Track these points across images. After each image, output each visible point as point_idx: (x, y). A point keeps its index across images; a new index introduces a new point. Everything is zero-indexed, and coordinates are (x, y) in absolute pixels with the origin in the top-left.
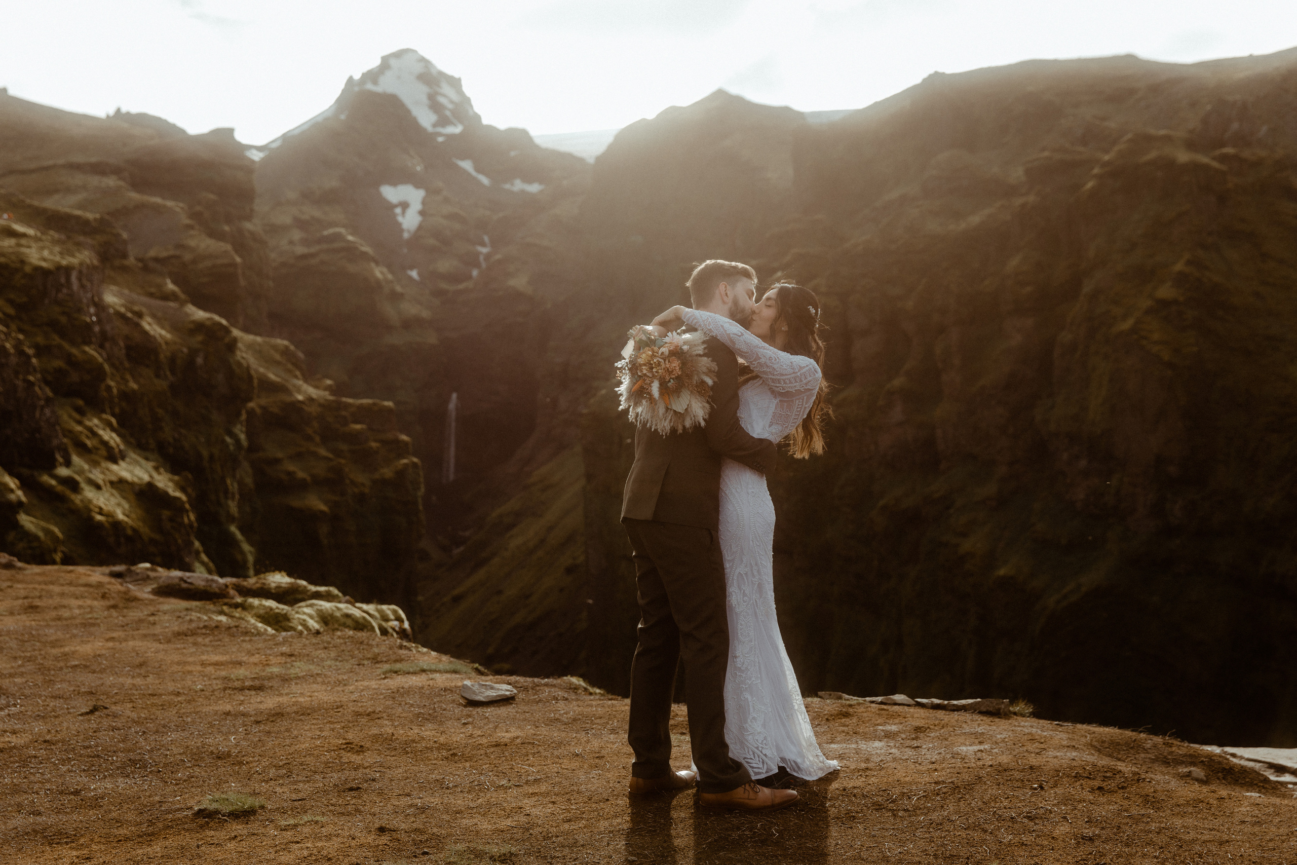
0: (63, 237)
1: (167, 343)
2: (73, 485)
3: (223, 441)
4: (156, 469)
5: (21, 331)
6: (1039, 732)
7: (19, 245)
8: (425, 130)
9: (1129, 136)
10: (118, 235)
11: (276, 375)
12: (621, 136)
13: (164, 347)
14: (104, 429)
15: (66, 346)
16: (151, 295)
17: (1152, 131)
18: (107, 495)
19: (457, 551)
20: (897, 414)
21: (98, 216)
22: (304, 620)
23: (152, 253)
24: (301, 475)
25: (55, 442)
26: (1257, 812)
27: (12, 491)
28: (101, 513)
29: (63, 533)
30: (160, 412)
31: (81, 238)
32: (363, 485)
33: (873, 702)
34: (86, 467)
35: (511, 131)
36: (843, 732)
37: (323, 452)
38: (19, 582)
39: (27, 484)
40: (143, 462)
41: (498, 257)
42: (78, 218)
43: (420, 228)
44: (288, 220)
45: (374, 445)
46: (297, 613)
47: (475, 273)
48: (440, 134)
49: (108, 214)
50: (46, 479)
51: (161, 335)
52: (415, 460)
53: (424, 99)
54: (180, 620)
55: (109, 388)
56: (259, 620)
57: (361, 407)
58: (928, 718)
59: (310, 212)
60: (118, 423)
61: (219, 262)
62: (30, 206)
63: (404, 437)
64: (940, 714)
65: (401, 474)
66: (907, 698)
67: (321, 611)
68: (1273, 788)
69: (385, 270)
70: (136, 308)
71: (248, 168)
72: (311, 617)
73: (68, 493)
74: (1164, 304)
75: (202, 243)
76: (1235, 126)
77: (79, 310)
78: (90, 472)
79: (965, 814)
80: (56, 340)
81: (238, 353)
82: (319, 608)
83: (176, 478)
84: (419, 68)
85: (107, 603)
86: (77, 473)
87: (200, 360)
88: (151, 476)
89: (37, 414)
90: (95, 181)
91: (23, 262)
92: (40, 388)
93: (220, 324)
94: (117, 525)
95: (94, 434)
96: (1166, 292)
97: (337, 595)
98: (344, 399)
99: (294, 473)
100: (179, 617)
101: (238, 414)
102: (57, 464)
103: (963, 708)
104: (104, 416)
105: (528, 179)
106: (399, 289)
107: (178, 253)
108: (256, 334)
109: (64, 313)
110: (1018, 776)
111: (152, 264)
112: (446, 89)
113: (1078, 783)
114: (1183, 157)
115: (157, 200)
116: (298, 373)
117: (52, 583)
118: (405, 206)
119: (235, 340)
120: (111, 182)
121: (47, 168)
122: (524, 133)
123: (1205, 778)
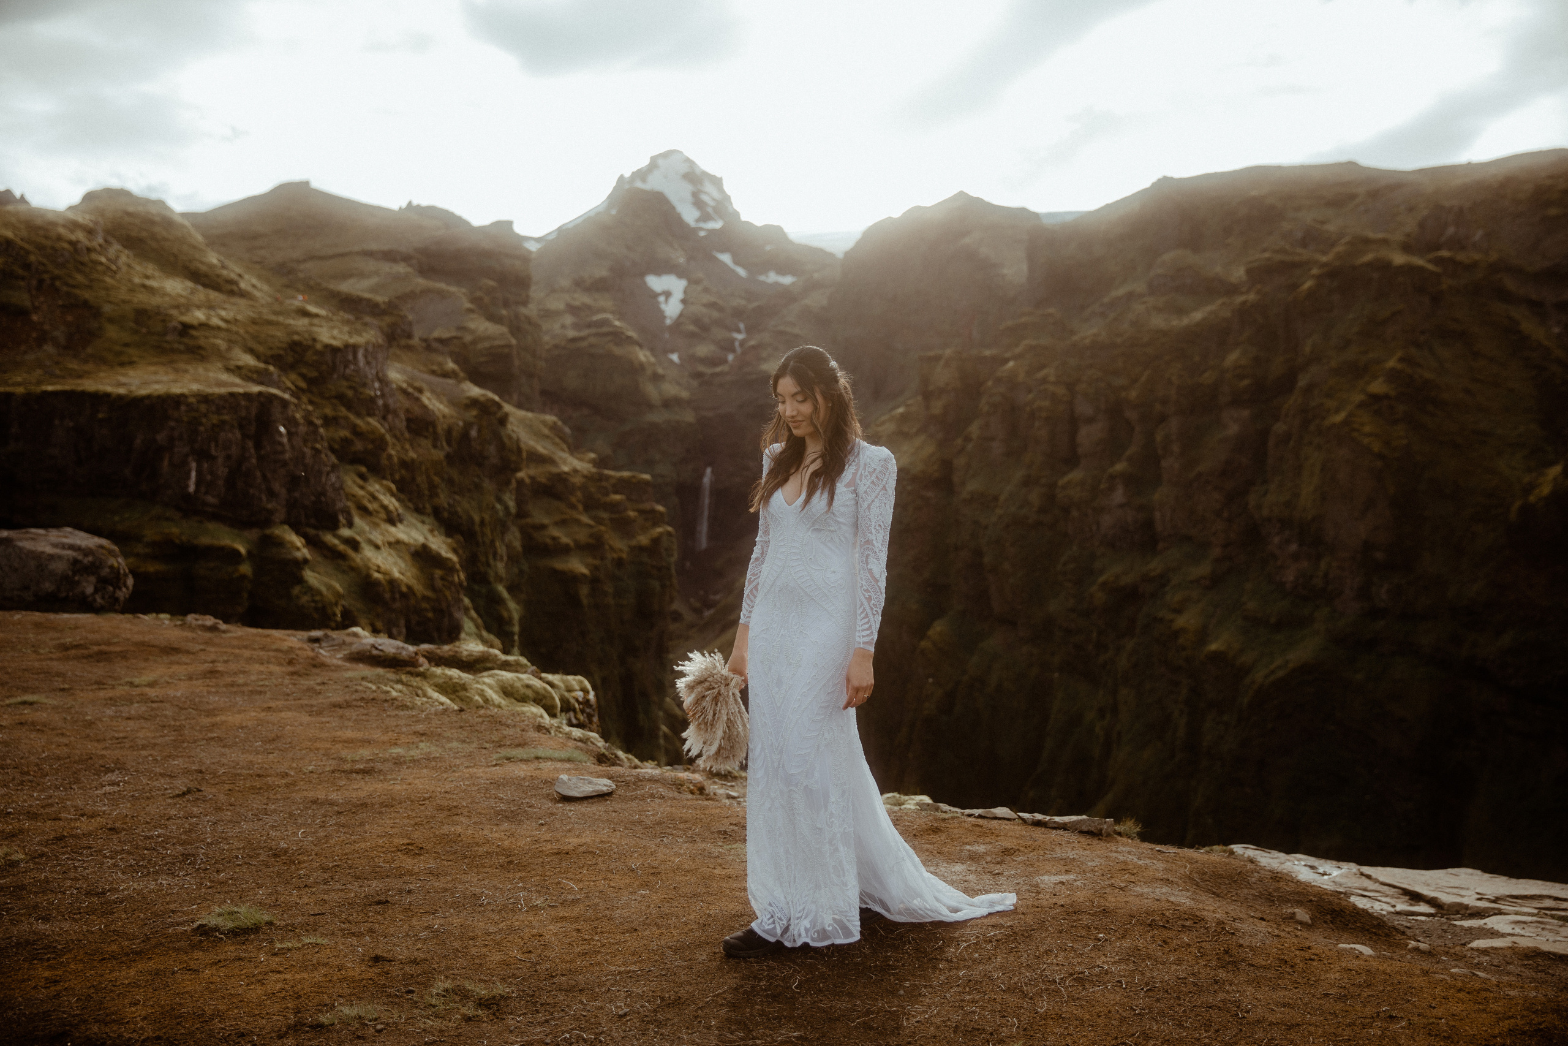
0: (351, 317)
1: (444, 417)
2: (354, 545)
3: (493, 507)
4: (431, 531)
5: (311, 402)
6: (1135, 860)
7: (312, 325)
8: (688, 225)
9: (1347, 239)
10: (404, 317)
11: (544, 448)
12: (868, 234)
13: (441, 419)
14: (384, 494)
15: (352, 417)
16: (433, 372)
17: (1371, 235)
18: (385, 554)
19: (708, 613)
20: (1119, 496)
21: (386, 299)
22: (482, 690)
23: (436, 334)
24: (565, 540)
25: (339, 505)
26: (1346, 981)
27: (298, 549)
28: (378, 572)
29: (344, 589)
30: (437, 479)
31: (368, 319)
32: (621, 550)
33: (970, 815)
34: (367, 528)
35: (767, 227)
36: (927, 850)
37: (585, 519)
38: (215, 645)
39: (312, 542)
40: (419, 525)
41: (752, 343)
42: (368, 301)
43: (681, 315)
44: (559, 305)
45: (632, 514)
46: (478, 682)
47: (731, 357)
48: (701, 229)
49: (398, 298)
50: (329, 539)
51: (439, 409)
52: (670, 529)
53: (689, 197)
54: (347, 690)
55: (390, 457)
56: (436, 689)
57: (621, 480)
58: (1022, 837)
59: (582, 298)
60: (397, 488)
61: (497, 343)
62: (326, 289)
63: (660, 508)
64: (1039, 833)
65: (656, 541)
66: (1010, 811)
67: (502, 681)
68: (1387, 935)
69: (648, 353)
70: (417, 384)
71: (525, 258)
72: (490, 687)
73: (351, 552)
74: (1376, 398)
75: (481, 326)
76: (1451, 230)
77: (365, 385)
78: (371, 533)
79: (1011, 971)
80: (343, 411)
81: (509, 426)
82: (500, 678)
83: (449, 540)
84: (684, 168)
85: (291, 669)
86: (359, 534)
87: (474, 433)
88: (426, 538)
89: (324, 480)
90: (386, 267)
91: (314, 340)
92: (326, 455)
93: (494, 401)
94: (392, 583)
95: (374, 498)
96: (1378, 387)
97: (526, 665)
98: (607, 472)
99: (559, 538)
100: (347, 687)
101: (508, 483)
102: (341, 524)
103: (1064, 827)
104: (385, 482)
105: (782, 271)
106: (660, 371)
107: (459, 334)
108: (528, 410)
109: (350, 387)
110: (1086, 920)
111: (435, 345)
112: (709, 188)
113: (1151, 934)
114: (1399, 259)
115: (442, 286)
116: (565, 446)
117: (246, 647)
118: (668, 294)
119: (506, 415)
120: (401, 268)
121: (342, 255)
122: (779, 228)
123: (1310, 922)
